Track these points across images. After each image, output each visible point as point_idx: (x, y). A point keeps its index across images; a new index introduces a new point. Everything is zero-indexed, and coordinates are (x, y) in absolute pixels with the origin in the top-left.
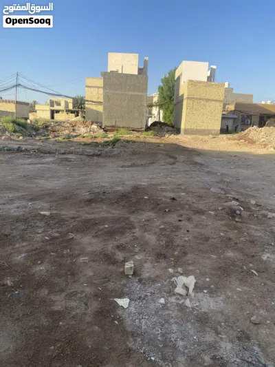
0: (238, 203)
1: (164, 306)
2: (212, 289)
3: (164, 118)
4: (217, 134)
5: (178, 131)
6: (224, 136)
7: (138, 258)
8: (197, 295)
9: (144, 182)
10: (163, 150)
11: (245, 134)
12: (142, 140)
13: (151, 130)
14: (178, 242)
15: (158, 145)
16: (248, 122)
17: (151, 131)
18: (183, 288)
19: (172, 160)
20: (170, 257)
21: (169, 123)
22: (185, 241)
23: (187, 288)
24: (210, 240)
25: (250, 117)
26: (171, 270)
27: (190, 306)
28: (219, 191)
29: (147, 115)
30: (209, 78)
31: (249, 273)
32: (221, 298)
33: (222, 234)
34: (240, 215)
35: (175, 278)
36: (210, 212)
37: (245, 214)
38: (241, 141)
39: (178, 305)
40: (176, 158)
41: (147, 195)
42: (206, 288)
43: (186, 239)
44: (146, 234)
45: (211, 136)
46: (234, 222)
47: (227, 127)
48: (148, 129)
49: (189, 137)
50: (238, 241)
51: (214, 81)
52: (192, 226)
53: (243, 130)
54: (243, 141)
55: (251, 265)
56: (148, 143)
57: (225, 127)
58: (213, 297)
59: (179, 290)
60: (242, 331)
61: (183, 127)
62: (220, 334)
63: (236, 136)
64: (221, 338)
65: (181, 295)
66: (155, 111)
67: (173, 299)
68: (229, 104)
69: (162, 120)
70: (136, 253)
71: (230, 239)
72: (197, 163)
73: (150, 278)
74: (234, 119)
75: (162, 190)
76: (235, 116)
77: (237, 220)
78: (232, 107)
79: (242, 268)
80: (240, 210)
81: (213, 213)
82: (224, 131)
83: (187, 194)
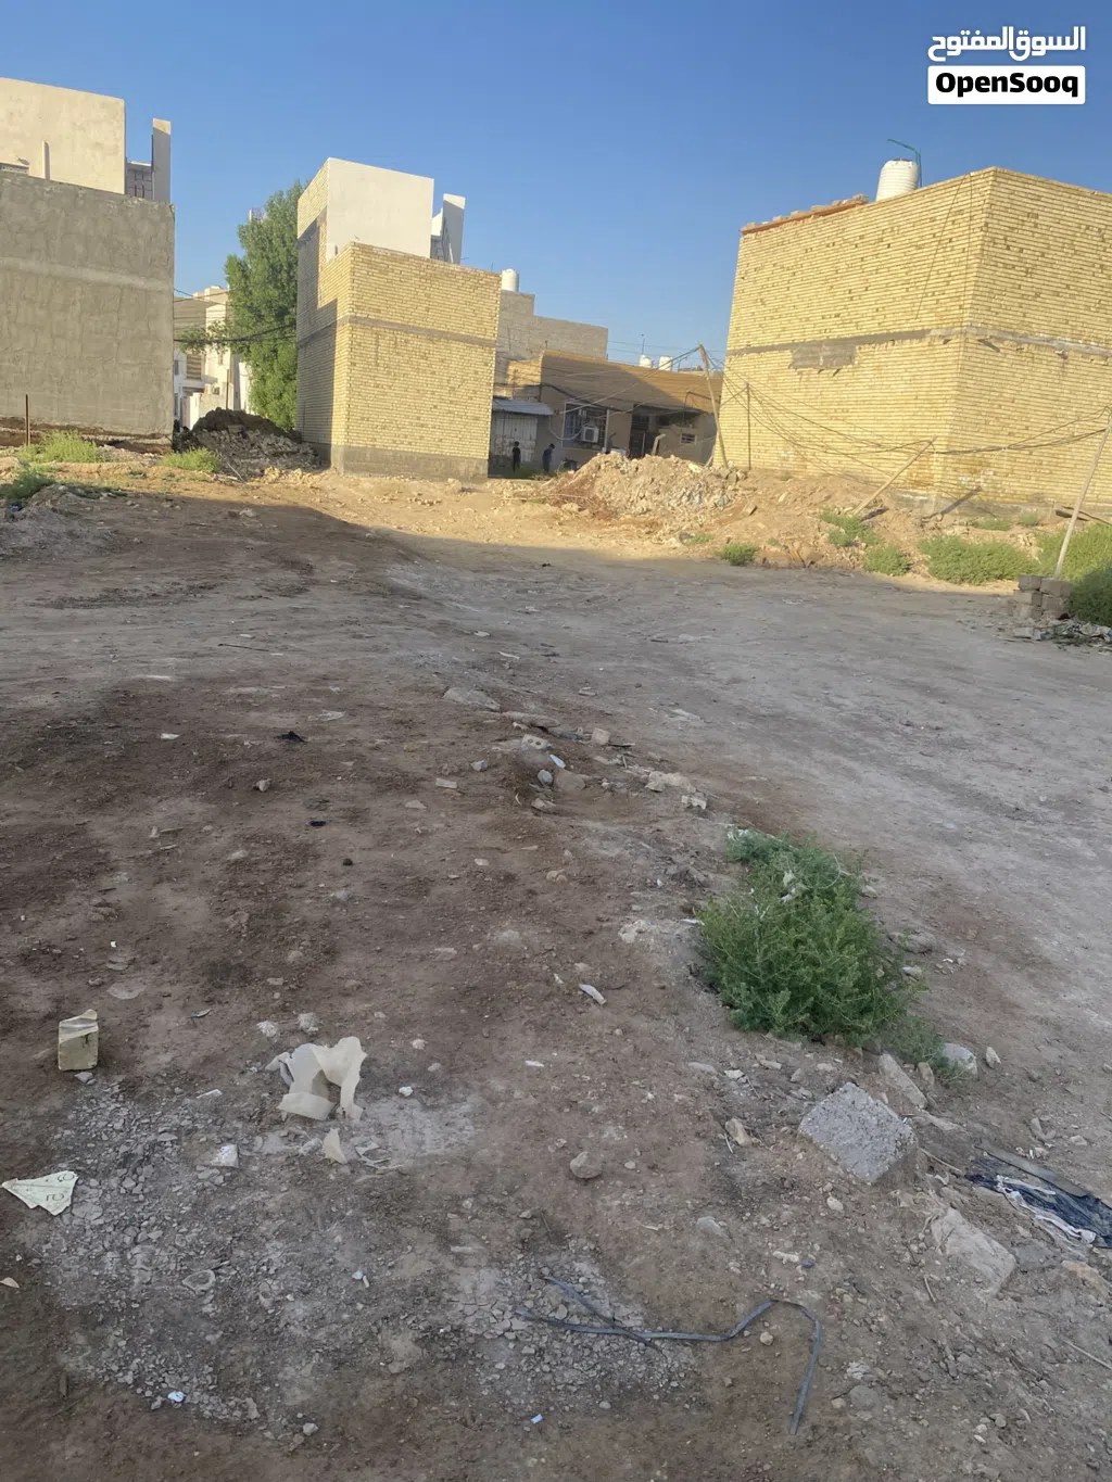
0: (544, 743)
1: (235, 1177)
2: (433, 1077)
3: (259, 396)
4: (476, 478)
5: (319, 457)
6: (505, 487)
7: (123, 995)
8: (374, 1109)
9: (160, 670)
10: (252, 534)
11: (582, 483)
12: (157, 487)
13: (198, 445)
14: (305, 909)
15: (232, 511)
16: (589, 434)
17: (203, 452)
18: (316, 1091)
19: (292, 577)
20: (266, 975)
21: (279, 422)
22: (336, 902)
23: (332, 1089)
24: (436, 890)
25: (597, 413)
26: (267, 1027)
27: (342, 1158)
28: (478, 698)
29: (181, 380)
30: (440, 246)
31: (573, 998)
32: (466, 1108)
33: (480, 862)
34: (551, 785)
35: (285, 1057)
36: (439, 781)
37: (570, 781)
38: (567, 506)
39: (292, 1160)
40: (309, 569)
41: (173, 723)
42: (407, 1078)
43: (341, 894)
44: (163, 891)
45: (454, 483)
46: (529, 815)
47: (517, 452)
48: (184, 439)
49: (367, 483)
50: (538, 885)
51: (457, 261)
52: (366, 841)
53: (572, 464)
54: (575, 507)
55: (581, 966)
56: (185, 501)
57: (509, 452)
58: (433, 1108)
59: (300, 1100)
60: (540, 1215)
61: (338, 439)
62: (457, 1242)
63: (546, 486)
64: (459, 1257)
65: (306, 1121)
66: (216, 363)
67: (273, 1143)
68: (518, 359)
69: (248, 406)
70: (114, 977)
71: (510, 878)
72: (395, 591)
73: (173, 1072)
74: (542, 419)
75: (245, 703)
76: (545, 410)
77: (539, 804)
78: (530, 373)
79: (548, 982)
80: (552, 769)
81: (451, 784)
82: (505, 464)
83: (352, 714)
